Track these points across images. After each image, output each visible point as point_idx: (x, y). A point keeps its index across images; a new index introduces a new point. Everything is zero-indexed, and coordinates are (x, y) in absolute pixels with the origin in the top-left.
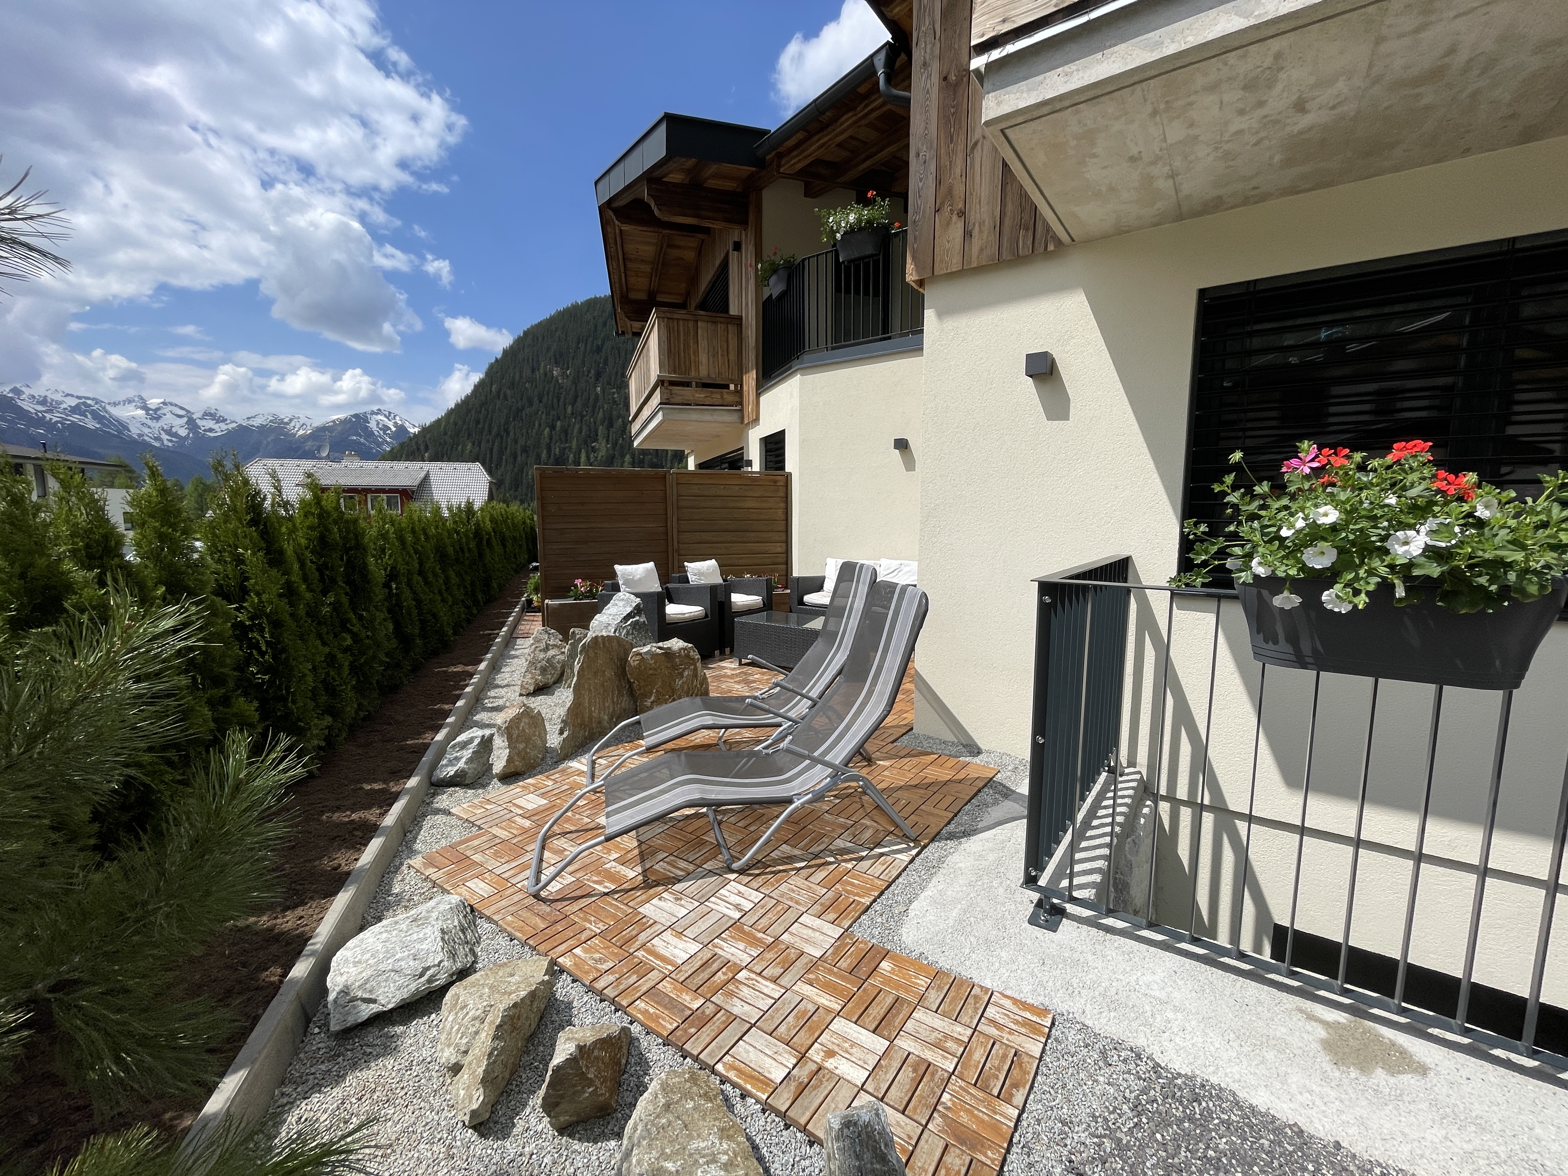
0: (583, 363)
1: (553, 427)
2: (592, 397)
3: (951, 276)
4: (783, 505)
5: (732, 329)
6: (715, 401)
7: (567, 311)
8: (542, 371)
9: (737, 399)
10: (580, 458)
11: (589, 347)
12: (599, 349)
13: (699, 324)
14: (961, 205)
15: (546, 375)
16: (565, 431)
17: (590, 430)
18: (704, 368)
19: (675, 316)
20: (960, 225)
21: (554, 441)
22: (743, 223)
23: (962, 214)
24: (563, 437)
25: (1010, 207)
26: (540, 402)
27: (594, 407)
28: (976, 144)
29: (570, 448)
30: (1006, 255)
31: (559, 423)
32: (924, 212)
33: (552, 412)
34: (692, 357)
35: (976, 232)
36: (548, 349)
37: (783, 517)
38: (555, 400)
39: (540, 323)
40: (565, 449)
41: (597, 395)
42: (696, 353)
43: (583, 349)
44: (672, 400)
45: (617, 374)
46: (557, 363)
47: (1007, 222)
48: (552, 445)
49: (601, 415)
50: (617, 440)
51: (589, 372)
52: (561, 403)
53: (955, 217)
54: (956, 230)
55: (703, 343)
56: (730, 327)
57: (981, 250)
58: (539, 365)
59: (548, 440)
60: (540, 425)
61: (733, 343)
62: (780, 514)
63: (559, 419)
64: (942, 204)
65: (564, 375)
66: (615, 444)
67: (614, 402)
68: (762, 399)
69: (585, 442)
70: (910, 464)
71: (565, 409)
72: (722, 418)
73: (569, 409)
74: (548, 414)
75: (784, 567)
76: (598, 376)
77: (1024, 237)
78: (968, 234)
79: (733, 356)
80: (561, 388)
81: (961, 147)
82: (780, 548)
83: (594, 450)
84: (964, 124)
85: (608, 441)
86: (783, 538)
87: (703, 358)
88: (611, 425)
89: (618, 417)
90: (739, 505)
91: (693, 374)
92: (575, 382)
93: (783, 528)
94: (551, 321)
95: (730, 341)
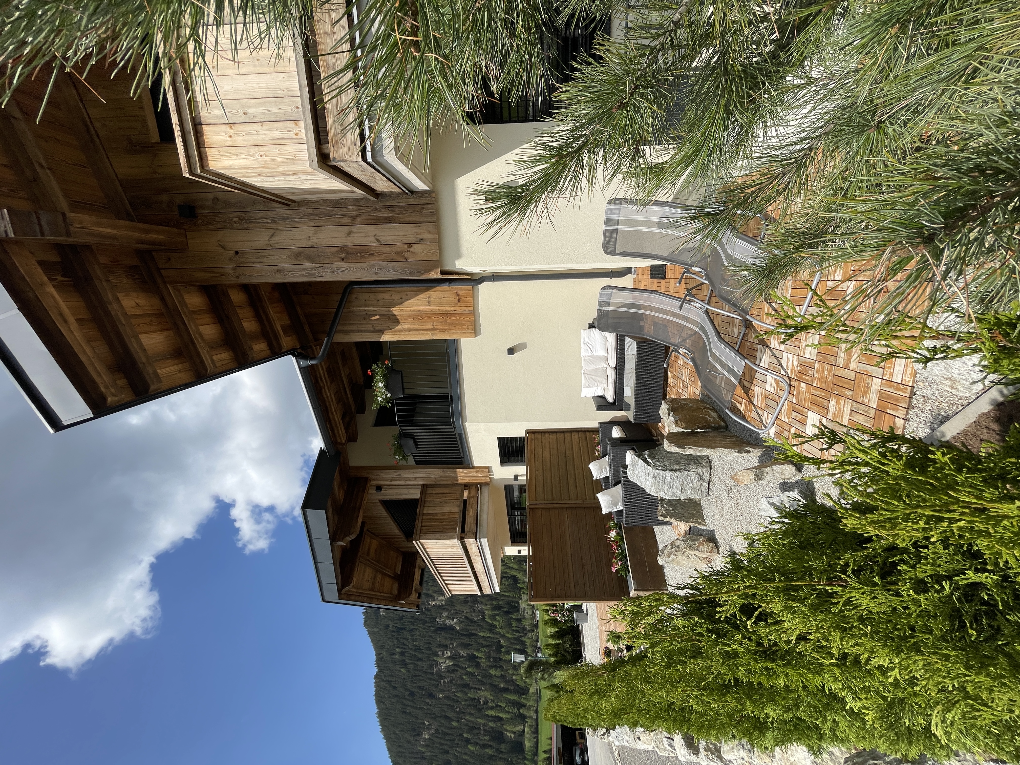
0: (421, 709)
1: (468, 741)
2: (447, 702)
3: (440, 251)
4: (547, 435)
5: (429, 491)
6: (475, 502)
7: (382, 723)
8: (424, 750)
9: (474, 488)
10: (492, 716)
11: (409, 703)
12: (412, 694)
13: (425, 512)
14: (406, 246)
15: (427, 746)
16: (471, 729)
17: (470, 705)
18: (454, 509)
19: (419, 527)
20: (415, 246)
21: (478, 741)
22: (366, 480)
23: (410, 245)
24: (475, 731)
25: (410, 219)
26: (447, 752)
27: (454, 701)
28: (377, 240)
29: (484, 725)
30: (434, 218)
31: (465, 735)
32: (406, 268)
33: (456, 741)
34: (446, 517)
35: (420, 237)
36: (409, 742)
37: (555, 434)
38: (447, 738)
39: (389, 749)
40: (484, 730)
41: (446, 697)
42: (443, 514)
43: (412, 710)
44: (474, 531)
45: (431, 679)
46: (420, 734)
47: (417, 219)
48: (481, 742)
49: (459, 695)
50: (479, 681)
51: (427, 704)
52: (450, 732)
53: (411, 249)
54: (417, 248)
55: (437, 510)
56: (428, 492)
57: (430, 233)
58: (420, 752)
59: (477, 747)
60: (466, 754)
61: (438, 490)
62: (552, 436)
63: (461, 735)
64: (403, 257)
65: (428, 729)
66: (483, 683)
67: (451, 682)
68: (475, 465)
69: (480, 710)
70: (522, 346)
71: (455, 728)
72: (485, 496)
73: (455, 724)
74: (458, 745)
75: (588, 434)
76: (431, 696)
77: (427, 209)
78: (421, 241)
79: (447, 490)
80: (437, 732)
81: (377, 249)
82: (575, 436)
83: (486, 703)
84: (366, 247)
85: (480, 689)
86: (569, 434)
87: (447, 509)
88: (467, 686)
89: (462, 679)
90: (548, 460)
91: (457, 516)
92: (434, 717)
93: (562, 435)
94: (388, 738)
95: (437, 492)
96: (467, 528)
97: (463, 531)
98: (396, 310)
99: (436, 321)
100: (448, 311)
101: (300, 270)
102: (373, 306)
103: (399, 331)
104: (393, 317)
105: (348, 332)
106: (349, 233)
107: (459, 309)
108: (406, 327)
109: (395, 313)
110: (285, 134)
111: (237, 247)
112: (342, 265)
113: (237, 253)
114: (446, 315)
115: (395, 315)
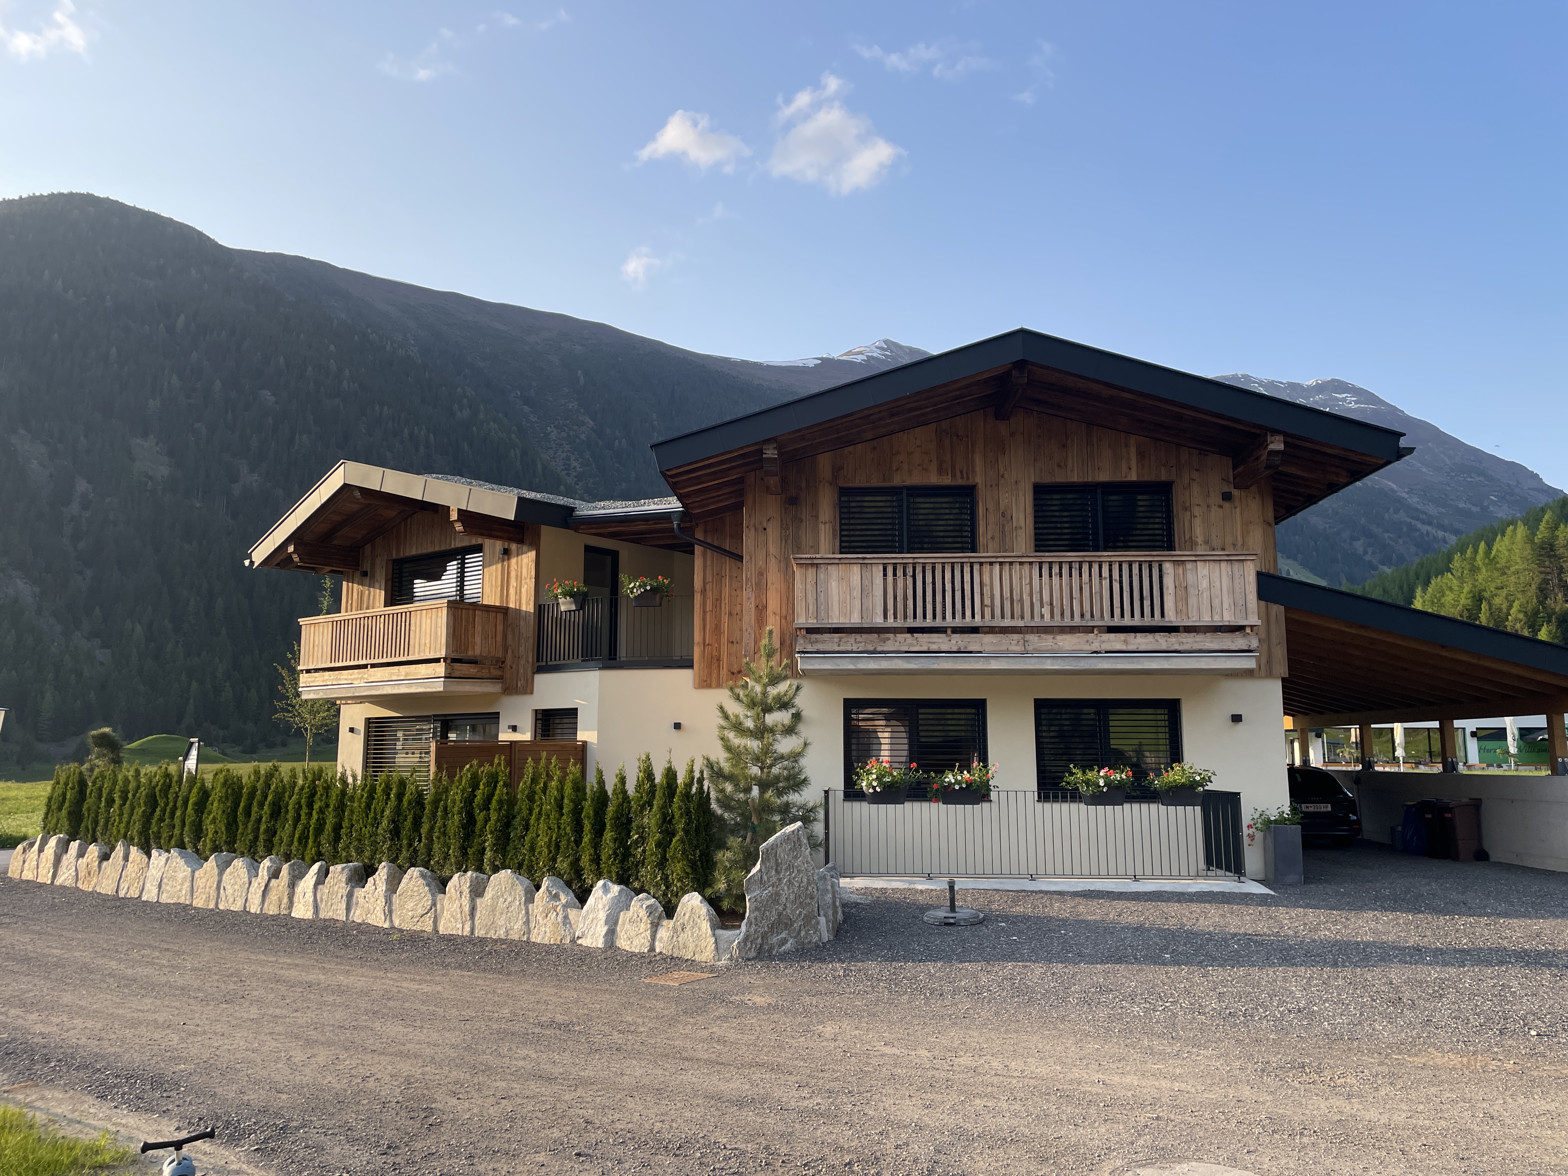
6: (484, 675)
9: (500, 673)
18: (477, 649)
22: (520, 541)
34: (470, 639)
42: (473, 636)
44: (454, 675)
55: (478, 628)
61: (500, 628)
68: (536, 678)
79: (499, 638)
87: (478, 641)
91: (470, 653)
95: (498, 627)
96: (457, 665)
97: (454, 660)
99: (712, 649)
101: (751, 574)
102: (730, 585)
105: (704, 555)
106: (774, 613)
107: (724, 672)
110: (811, 611)
111: (770, 530)
112: (753, 606)
113: (765, 529)
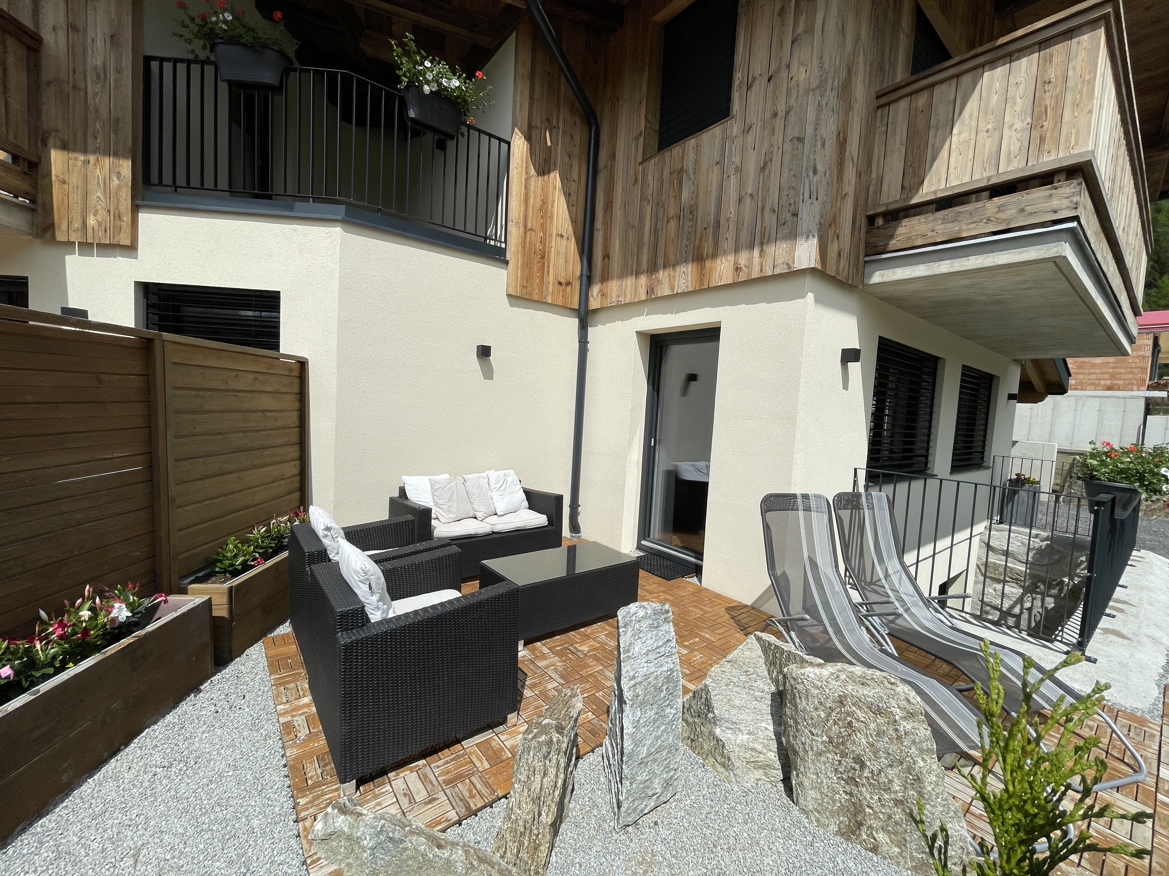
98: (555, 178)
100: (549, 263)
102: (565, 143)
103: (527, 168)
104: (546, 169)
107: (550, 279)
108: (532, 183)
109: (552, 175)
114: (543, 256)
115: (549, 173)
